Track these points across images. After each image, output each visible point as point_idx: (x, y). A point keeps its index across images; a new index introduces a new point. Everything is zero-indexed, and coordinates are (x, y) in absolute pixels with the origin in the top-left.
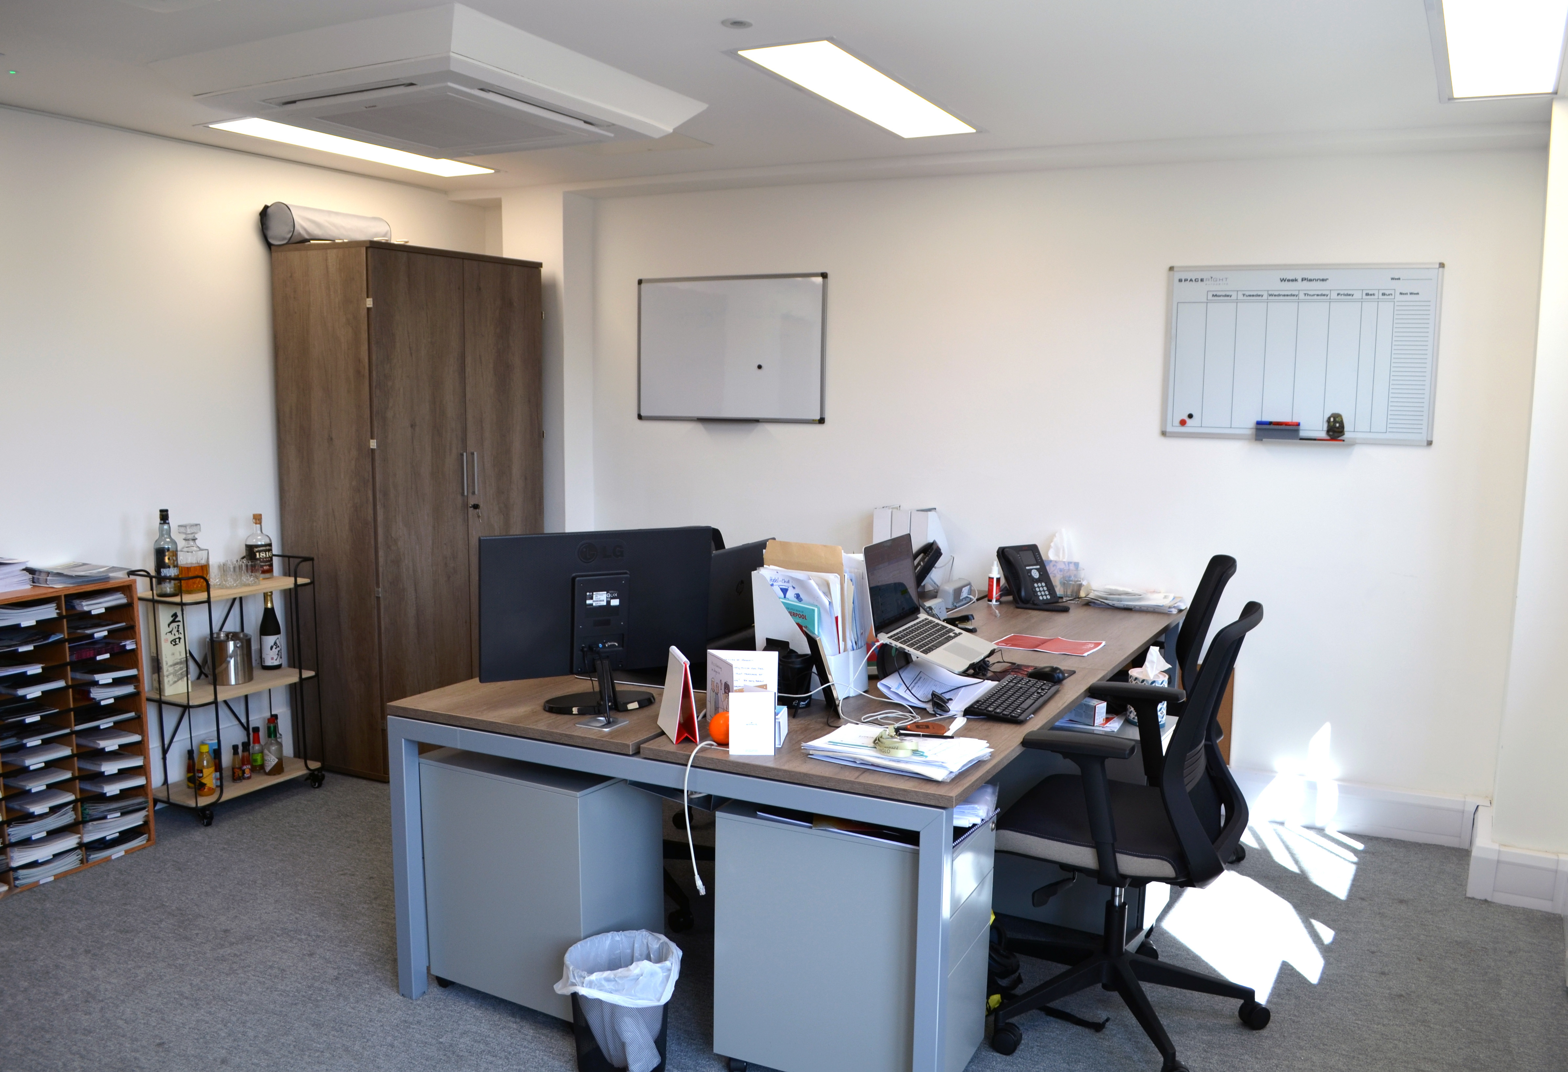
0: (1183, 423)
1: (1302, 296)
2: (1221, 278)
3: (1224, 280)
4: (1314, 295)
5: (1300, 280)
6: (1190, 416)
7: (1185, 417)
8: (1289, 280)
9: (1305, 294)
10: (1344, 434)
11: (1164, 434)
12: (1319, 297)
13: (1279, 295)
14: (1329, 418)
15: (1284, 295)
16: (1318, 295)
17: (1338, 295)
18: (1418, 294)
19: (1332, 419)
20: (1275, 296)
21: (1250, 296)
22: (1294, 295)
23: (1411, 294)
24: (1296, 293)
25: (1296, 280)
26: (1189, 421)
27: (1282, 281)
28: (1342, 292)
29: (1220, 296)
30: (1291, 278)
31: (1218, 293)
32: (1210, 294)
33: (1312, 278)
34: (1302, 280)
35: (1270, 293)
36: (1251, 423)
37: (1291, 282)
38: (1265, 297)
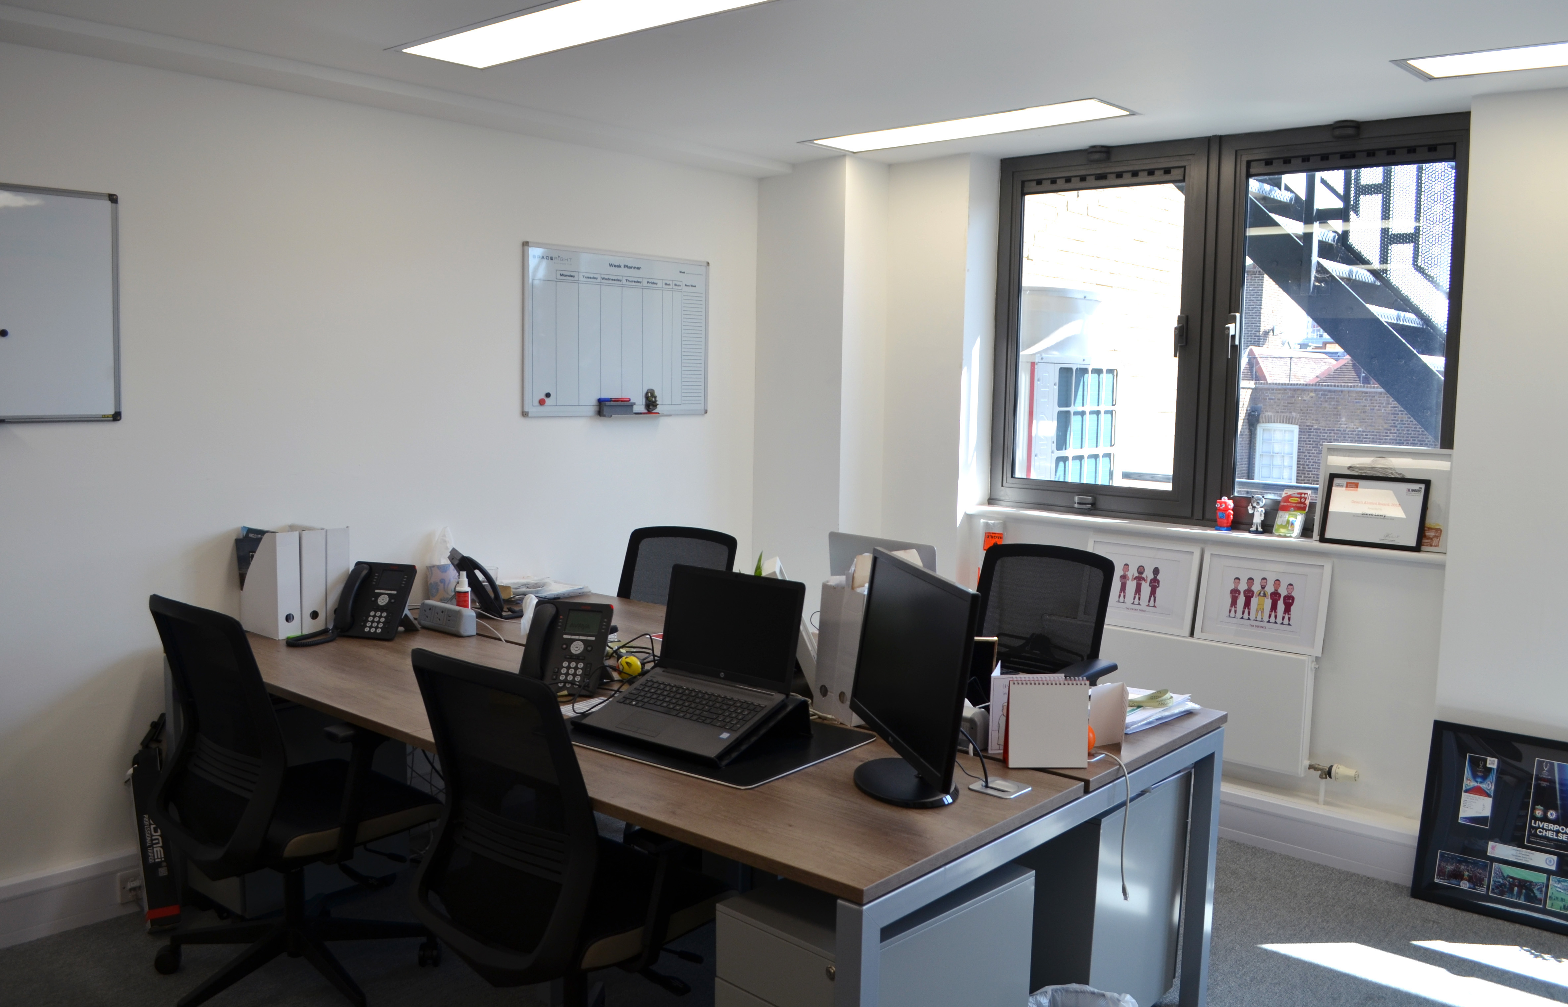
0: (542, 402)
1: (624, 282)
2: (566, 259)
3: (569, 260)
4: (632, 281)
5: (623, 266)
6: (548, 395)
7: (543, 396)
8: (615, 266)
9: (626, 280)
10: (657, 408)
11: (525, 414)
12: (636, 284)
13: (609, 279)
14: (647, 394)
15: (612, 280)
16: (635, 282)
17: (648, 282)
18: (695, 286)
19: (649, 395)
20: (606, 279)
21: (588, 278)
22: (619, 280)
23: (692, 286)
24: (620, 278)
25: (620, 267)
26: (547, 400)
27: (610, 266)
28: (650, 281)
29: (566, 276)
30: (616, 265)
31: (565, 273)
32: (559, 273)
33: (631, 266)
34: (624, 267)
35: (603, 276)
36: (593, 401)
37: (616, 268)
38: (599, 280)
